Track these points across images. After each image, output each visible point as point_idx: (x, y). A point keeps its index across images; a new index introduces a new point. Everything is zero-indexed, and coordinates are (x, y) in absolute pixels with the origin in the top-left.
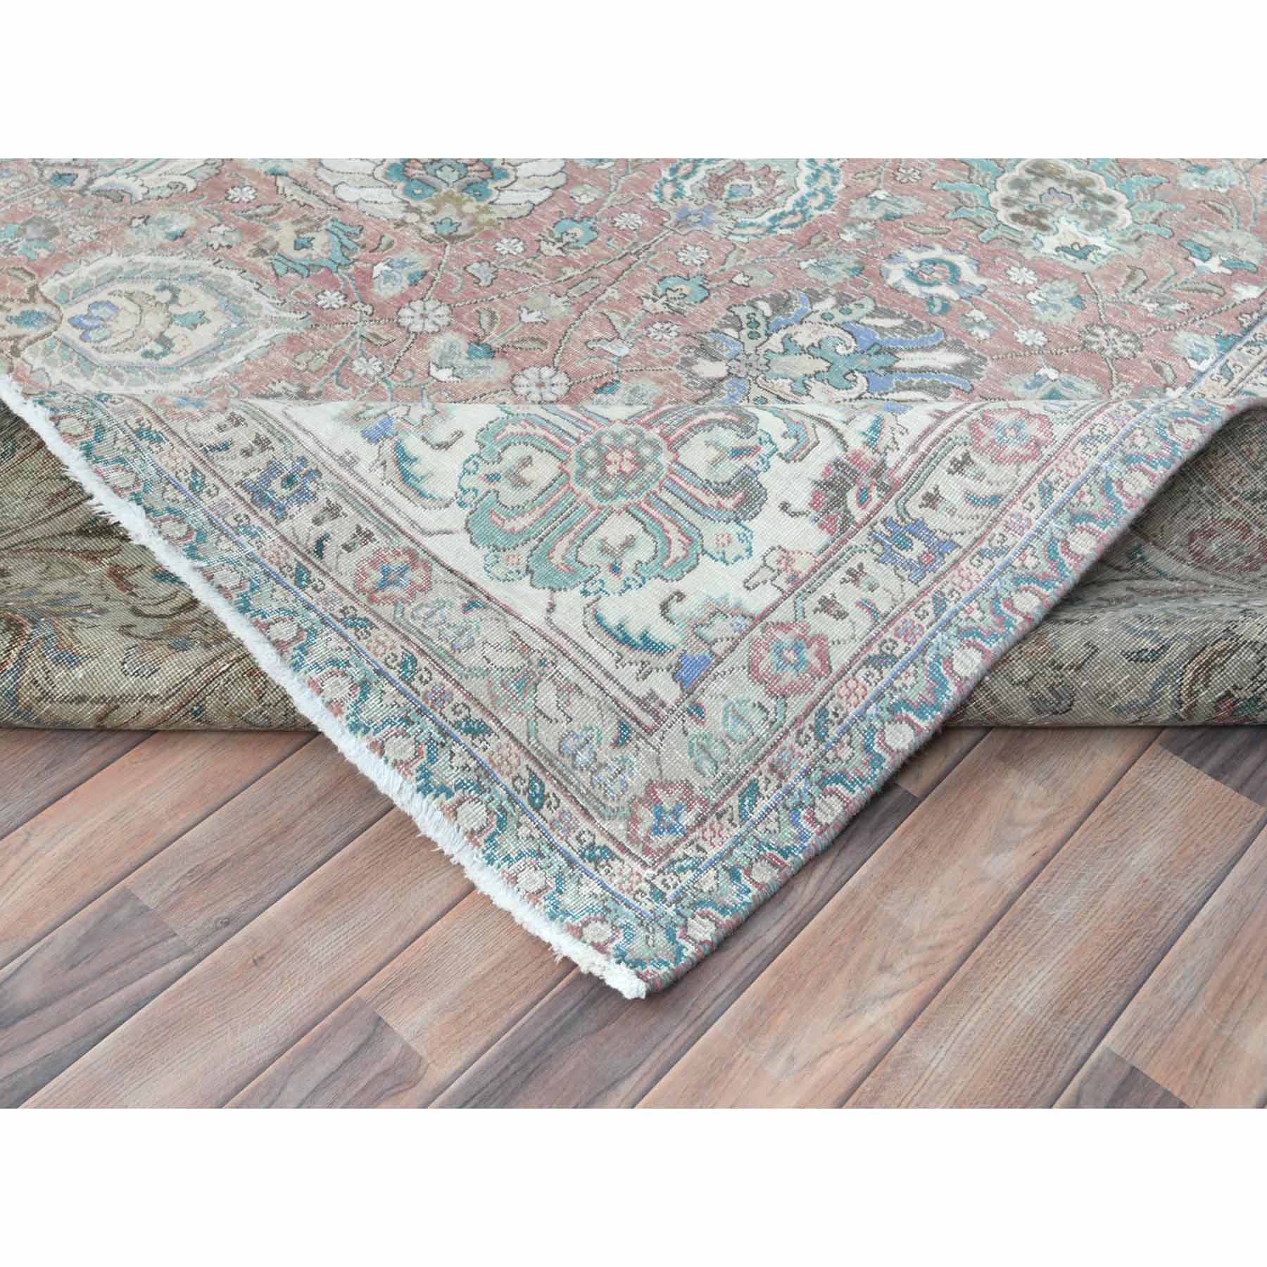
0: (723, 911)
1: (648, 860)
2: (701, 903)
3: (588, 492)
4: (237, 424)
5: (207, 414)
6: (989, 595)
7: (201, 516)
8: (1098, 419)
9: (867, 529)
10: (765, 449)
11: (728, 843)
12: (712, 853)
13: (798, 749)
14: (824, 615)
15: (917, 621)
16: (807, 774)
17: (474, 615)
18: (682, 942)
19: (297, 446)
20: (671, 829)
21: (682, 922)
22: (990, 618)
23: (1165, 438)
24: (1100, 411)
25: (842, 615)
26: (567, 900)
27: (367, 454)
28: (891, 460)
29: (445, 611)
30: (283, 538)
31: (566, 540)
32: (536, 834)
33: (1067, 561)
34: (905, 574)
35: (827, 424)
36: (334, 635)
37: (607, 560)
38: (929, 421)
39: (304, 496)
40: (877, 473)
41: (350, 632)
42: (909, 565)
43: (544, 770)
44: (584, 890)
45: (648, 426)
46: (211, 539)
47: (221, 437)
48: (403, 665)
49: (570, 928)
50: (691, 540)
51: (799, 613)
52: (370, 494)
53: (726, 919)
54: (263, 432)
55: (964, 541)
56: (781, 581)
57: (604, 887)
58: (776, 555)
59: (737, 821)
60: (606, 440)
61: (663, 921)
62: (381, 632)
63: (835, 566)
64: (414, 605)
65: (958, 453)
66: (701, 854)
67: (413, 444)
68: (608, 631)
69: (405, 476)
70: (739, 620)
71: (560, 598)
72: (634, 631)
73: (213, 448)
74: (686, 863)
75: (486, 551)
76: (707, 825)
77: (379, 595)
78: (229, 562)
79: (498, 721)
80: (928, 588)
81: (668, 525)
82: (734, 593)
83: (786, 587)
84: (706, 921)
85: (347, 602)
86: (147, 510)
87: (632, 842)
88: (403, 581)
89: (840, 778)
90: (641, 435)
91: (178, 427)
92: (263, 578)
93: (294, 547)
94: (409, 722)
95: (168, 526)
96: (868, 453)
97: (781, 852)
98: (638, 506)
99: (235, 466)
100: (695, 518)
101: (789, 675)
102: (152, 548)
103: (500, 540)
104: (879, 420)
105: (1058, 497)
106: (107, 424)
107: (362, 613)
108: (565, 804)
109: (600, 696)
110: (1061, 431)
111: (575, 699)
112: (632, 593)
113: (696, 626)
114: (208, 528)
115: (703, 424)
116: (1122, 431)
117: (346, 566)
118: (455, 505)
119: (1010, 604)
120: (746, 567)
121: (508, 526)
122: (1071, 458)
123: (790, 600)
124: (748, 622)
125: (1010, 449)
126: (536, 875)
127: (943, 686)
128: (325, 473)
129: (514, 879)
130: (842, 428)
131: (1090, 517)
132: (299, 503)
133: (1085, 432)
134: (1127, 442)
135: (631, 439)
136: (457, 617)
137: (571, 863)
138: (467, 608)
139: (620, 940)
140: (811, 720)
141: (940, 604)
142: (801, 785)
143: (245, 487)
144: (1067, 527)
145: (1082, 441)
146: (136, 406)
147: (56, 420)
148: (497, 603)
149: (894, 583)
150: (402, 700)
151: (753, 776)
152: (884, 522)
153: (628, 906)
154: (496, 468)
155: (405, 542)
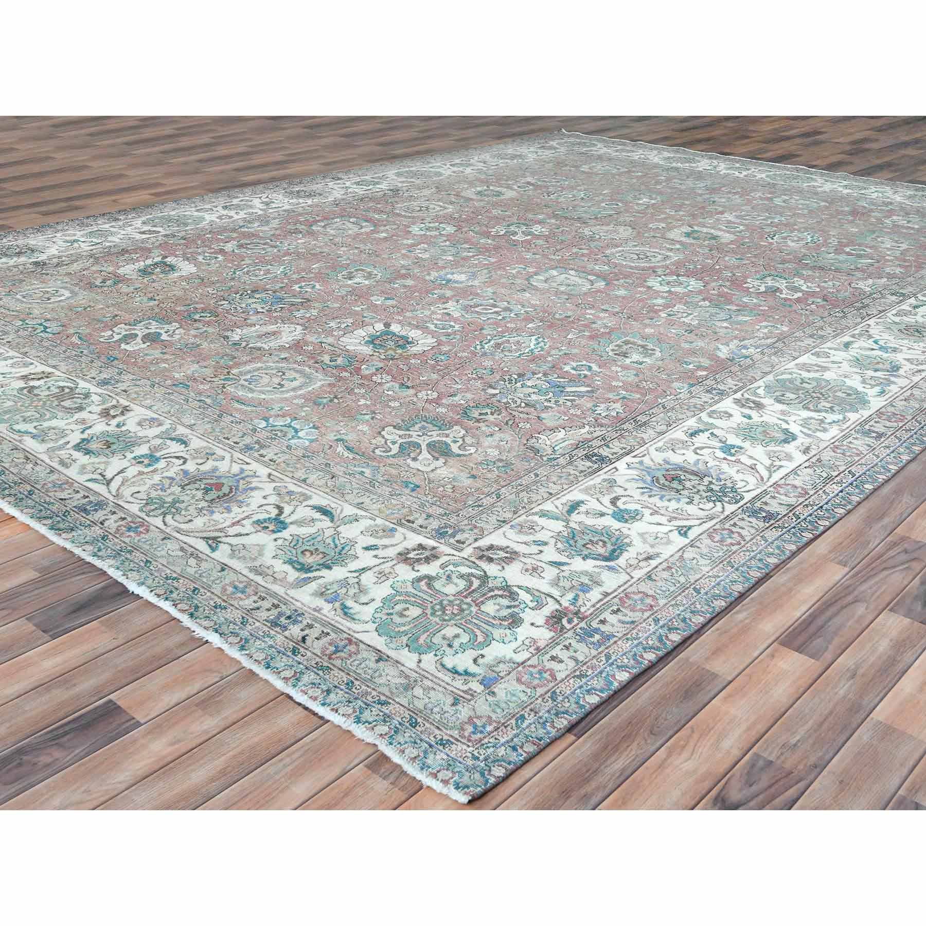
0: (509, 763)
1: (470, 744)
2: (498, 760)
3: (437, 619)
4: (263, 600)
5: (248, 597)
6: (632, 653)
7: (247, 633)
8: (679, 598)
9: (573, 631)
10: (522, 606)
11: (510, 737)
12: (502, 740)
13: (543, 704)
14: (552, 662)
15: (597, 663)
16: (548, 711)
17: (381, 664)
18: (488, 777)
19: (292, 606)
20: (481, 732)
21: (488, 768)
22: (632, 662)
23: (710, 606)
24: (680, 594)
25: (561, 661)
26: (429, 761)
27: (327, 608)
28: (582, 610)
29: (367, 662)
30: (286, 637)
31: (426, 635)
32: (413, 735)
33: (668, 642)
34: (591, 647)
35: (552, 597)
36: (312, 673)
37: (446, 642)
38: (600, 597)
39: (295, 622)
40: (576, 614)
41: (320, 673)
42: (593, 643)
43: (417, 715)
44: (438, 757)
45: (466, 597)
46: (251, 641)
47: (256, 605)
48: (347, 684)
49: (431, 774)
50: (487, 636)
51: (541, 662)
52: (328, 619)
53: (511, 767)
54: (276, 602)
55: (620, 635)
56: (531, 650)
57: (448, 756)
58: (529, 640)
59: (514, 728)
60: (445, 602)
61: (478, 769)
62: (336, 672)
63: (558, 644)
64: (351, 660)
65: (615, 608)
66: (497, 741)
67: (350, 603)
68: (448, 670)
69: (345, 614)
70: (512, 664)
71: (423, 657)
72: (461, 669)
73: (252, 610)
74: (489, 745)
75: (386, 638)
76: (500, 730)
77: (334, 656)
78: (260, 649)
79: (393, 700)
80: (602, 652)
81: (476, 630)
82: (510, 655)
83: (534, 652)
84: (500, 768)
85: (318, 659)
86: (221, 634)
87: (462, 738)
88: (345, 650)
89: (566, 712)
90: (463, 601)
91: (235, 603)
92: (276, 654)
93: (291, 640)
94: (350, 702)
95: (230, 640)
96: (572, 607)
97: (537, 739)
98: (462, 624)
99: (263, 615)
100: (490, 628)
101: (536, 682)
102: (223, 648)
103: (393, 634)
104: (577, 595)
105: (661, 623)
106: (199, 605)
107: (325, 664)
108: (427, 725)
109: (444, 690)
110: (662, 602)
111: (432, 692)
112: (459, 655)
113: (490, 667)
114: (250, 637)
115: (492, 596)
116: (690, 603)
117: (317, 646)
118: (370, 622)
119: (642, 656)
120: (514, 645)
121: (397, 630)
122: (667, 611)
123: (536, 657)
124: (516, 665)
125: (638, 607)
126: (414, 751)
127: (611, 683)
128: (306, 614)
129: (403, 752)
130: (559, 598)
131: (677, 629)
132: (293, 624)
133: (673, 602)
134: (693, 606)
135: (458, 602)
136: (372, 665)
137: (431, 746)
138: (377, 661)
139: (456, 778)
140: (549, 694)
141: (608, 657)
142: (547, 715)
143: (267, 621)
144: (667, 632)
145: (672, 605)
146: (213, 596)
147: (175, 605)
148: (392, 659)
149: (586, 650)
150: (346, 695)
151: (523, 713)
152: (580, 629)
153: (460, 763)
154: (391, 611)
155: (346, 636)
